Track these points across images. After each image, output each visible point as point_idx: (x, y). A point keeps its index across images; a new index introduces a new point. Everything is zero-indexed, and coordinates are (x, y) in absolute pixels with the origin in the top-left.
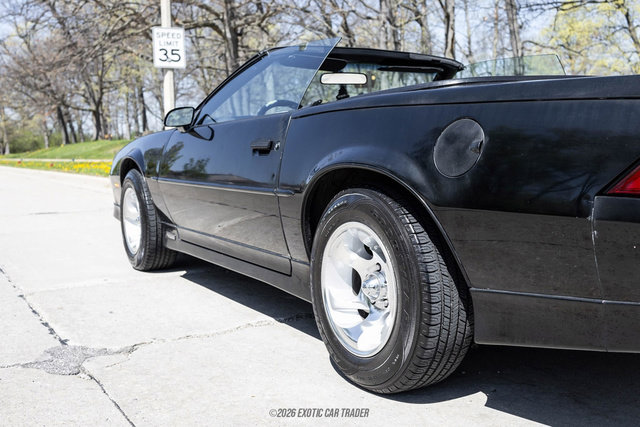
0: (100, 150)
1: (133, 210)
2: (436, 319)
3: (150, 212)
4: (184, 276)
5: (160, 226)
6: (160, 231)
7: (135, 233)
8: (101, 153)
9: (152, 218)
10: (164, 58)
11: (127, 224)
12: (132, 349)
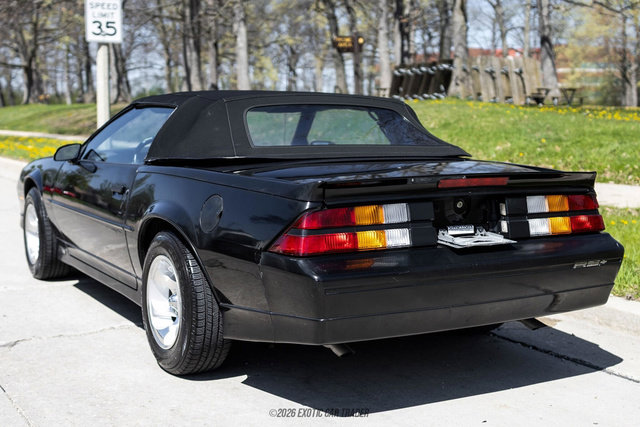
0: (30, 118)
1: (33, 223)
2: (201, 323)
3: (47, 228)
4: (75, 285)
5: (55, 241)
6: (55, 245)
7: (34, 243)
8: (30, 123)
9: (49, 233)
10: (98, 31)
11: (29, 235)
12: (15, 343)
